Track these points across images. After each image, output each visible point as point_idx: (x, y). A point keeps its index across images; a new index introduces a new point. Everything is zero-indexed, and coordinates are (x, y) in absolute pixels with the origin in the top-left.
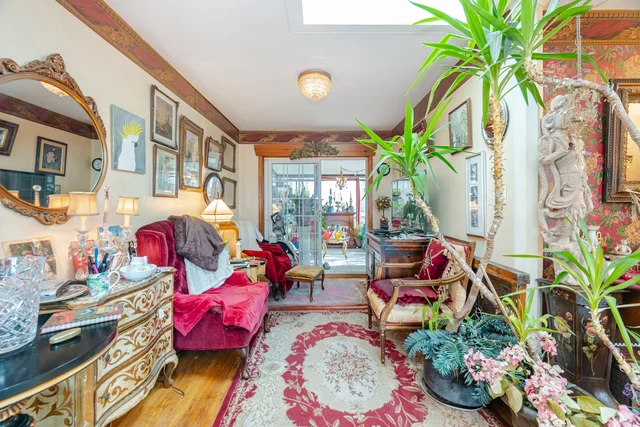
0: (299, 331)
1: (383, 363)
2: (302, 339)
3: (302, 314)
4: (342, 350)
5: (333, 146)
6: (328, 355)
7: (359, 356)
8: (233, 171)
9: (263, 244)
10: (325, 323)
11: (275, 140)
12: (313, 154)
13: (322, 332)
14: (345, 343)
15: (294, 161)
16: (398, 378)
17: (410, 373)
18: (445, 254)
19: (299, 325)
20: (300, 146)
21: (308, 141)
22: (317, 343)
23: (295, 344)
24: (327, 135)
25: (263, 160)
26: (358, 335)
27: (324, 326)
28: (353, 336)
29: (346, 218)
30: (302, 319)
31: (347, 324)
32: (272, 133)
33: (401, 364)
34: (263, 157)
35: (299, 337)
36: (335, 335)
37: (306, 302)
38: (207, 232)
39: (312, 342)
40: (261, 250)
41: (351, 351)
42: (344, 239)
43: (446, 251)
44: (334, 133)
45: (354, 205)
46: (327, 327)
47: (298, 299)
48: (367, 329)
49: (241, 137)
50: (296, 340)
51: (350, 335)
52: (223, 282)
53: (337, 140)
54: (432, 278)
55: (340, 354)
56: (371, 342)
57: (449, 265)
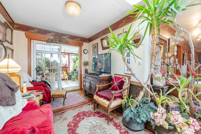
0: (67, 122)
1: (108, 124)
2: (70, 126)
3: (63, 113)
4: (90, 125)
5: (67, 40)
6: (87, 129)
7: (99, 124)
8: (11, 43)
9: (33, 82)
10: (76, 114)
11: (38, 32)
12: (58, 42)
13: (78, 119)
14: (90, 121)
15: (49, 44)
16: (117, 128)
17: (118, 124)
18: (123, 80)
19: (65, 119)
20: (52, 38)
21: (56, 36)
22: (78, 125)
23: (69, 130)
24: (64, 35)
25: (31, 41)
26: (92, 115)
27: (76, 116)
28: (91, 116)
29: (65, 69)
30: (65, 115)
31: (85, 112)
32: (36, 28)
33: (113, 121)
34: (31, 39)
35: (68, 126)
36: (83, 118)
37: (61, 106)
38: (5, 80)
39: (76, 126)
40: (32, 86)
41: (94, 123)
42: (66, 77)
43: (124, 79)
44: (68, 35)
45: (68, 64)
46: (78, 115)
47: (57, 106)
48: (93, 111)
49: (15, 26)
50: (68, 128)
51: (89, 116)
52: (21, 111)
53: (68, 38)
54: (120, 89)
55: (91, 127)
56: (99, 117)
57: (125, 84)
